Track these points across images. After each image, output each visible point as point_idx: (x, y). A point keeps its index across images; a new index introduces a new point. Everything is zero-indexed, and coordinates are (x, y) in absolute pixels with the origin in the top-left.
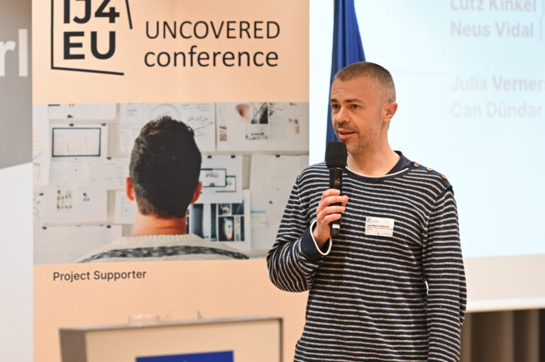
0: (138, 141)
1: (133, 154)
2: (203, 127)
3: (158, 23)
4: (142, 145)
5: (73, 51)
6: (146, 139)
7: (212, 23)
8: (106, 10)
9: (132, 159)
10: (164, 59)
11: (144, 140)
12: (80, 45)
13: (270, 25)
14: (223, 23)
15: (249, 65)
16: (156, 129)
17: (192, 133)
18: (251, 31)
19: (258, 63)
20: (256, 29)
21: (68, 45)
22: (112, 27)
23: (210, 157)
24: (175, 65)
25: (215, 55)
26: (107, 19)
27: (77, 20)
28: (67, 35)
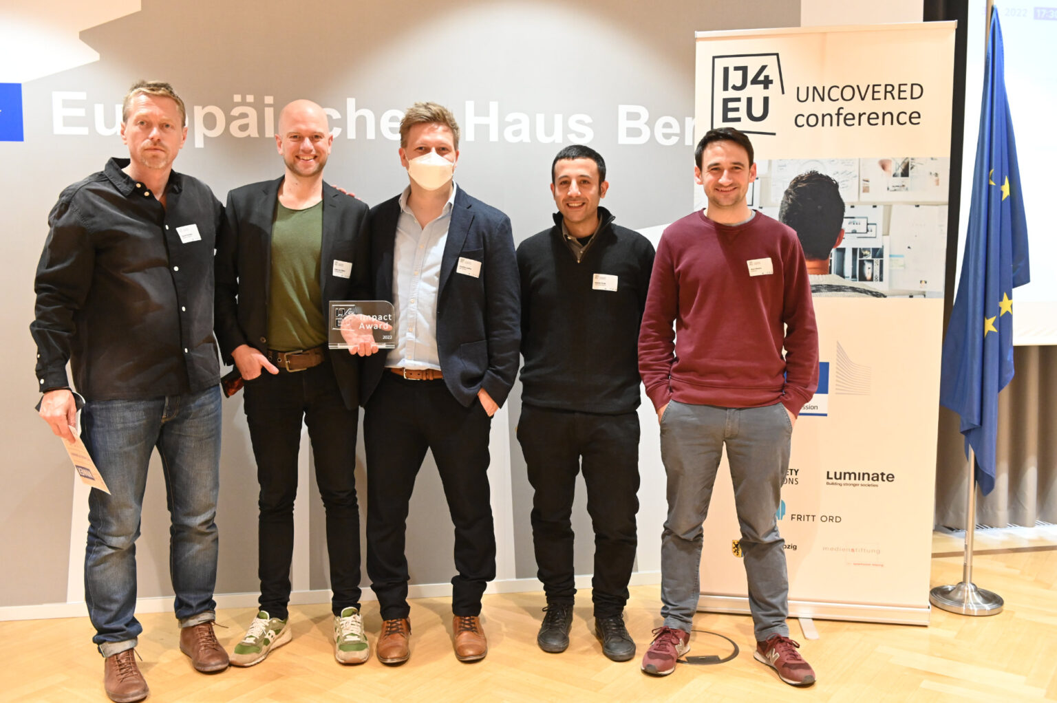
0: (787, 193)
1: (782, 204)
2: (847, 181)
3: (808, 88)
4: (791, 196)
5: (731, 115)
6: (794, 191)
7: (858, 86)
8: (761, 78)
9: (782, 208)
10: (812, 120)
11: (792, 192)
12: (737, 110)
13: (914, 86)
14: (869, 86)
15: (892, 124)
16: (803, 182)
17: (837, 186)
18: (895, 93)
19: (901, 121)
20: (900, 91)
21: (726, 110)
22: (766, 93)
23: (852, 207)
24: (823, 125)
25: (860, 115)
26: (762, 86)
27: (735, 88)
28: (726, 101)
